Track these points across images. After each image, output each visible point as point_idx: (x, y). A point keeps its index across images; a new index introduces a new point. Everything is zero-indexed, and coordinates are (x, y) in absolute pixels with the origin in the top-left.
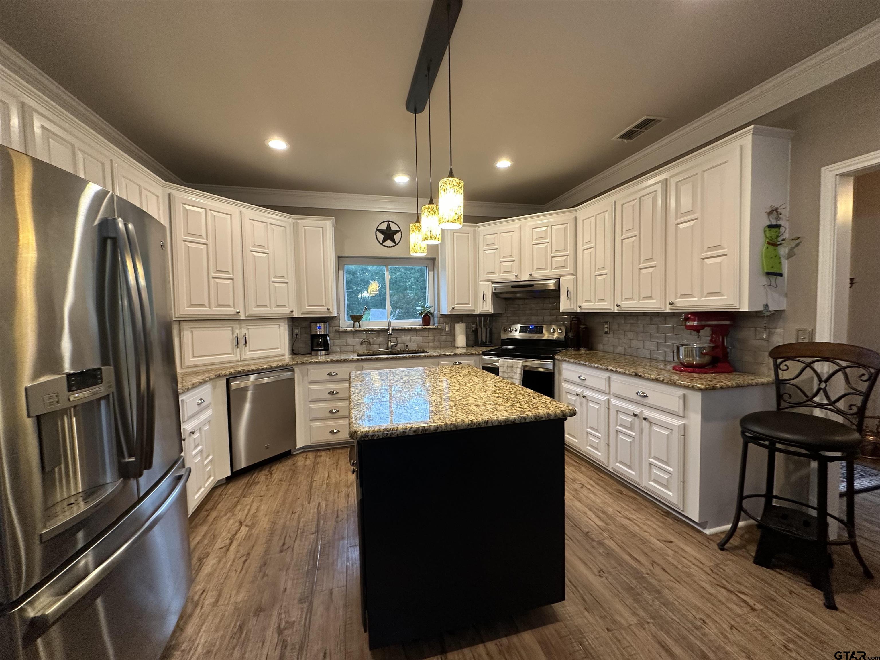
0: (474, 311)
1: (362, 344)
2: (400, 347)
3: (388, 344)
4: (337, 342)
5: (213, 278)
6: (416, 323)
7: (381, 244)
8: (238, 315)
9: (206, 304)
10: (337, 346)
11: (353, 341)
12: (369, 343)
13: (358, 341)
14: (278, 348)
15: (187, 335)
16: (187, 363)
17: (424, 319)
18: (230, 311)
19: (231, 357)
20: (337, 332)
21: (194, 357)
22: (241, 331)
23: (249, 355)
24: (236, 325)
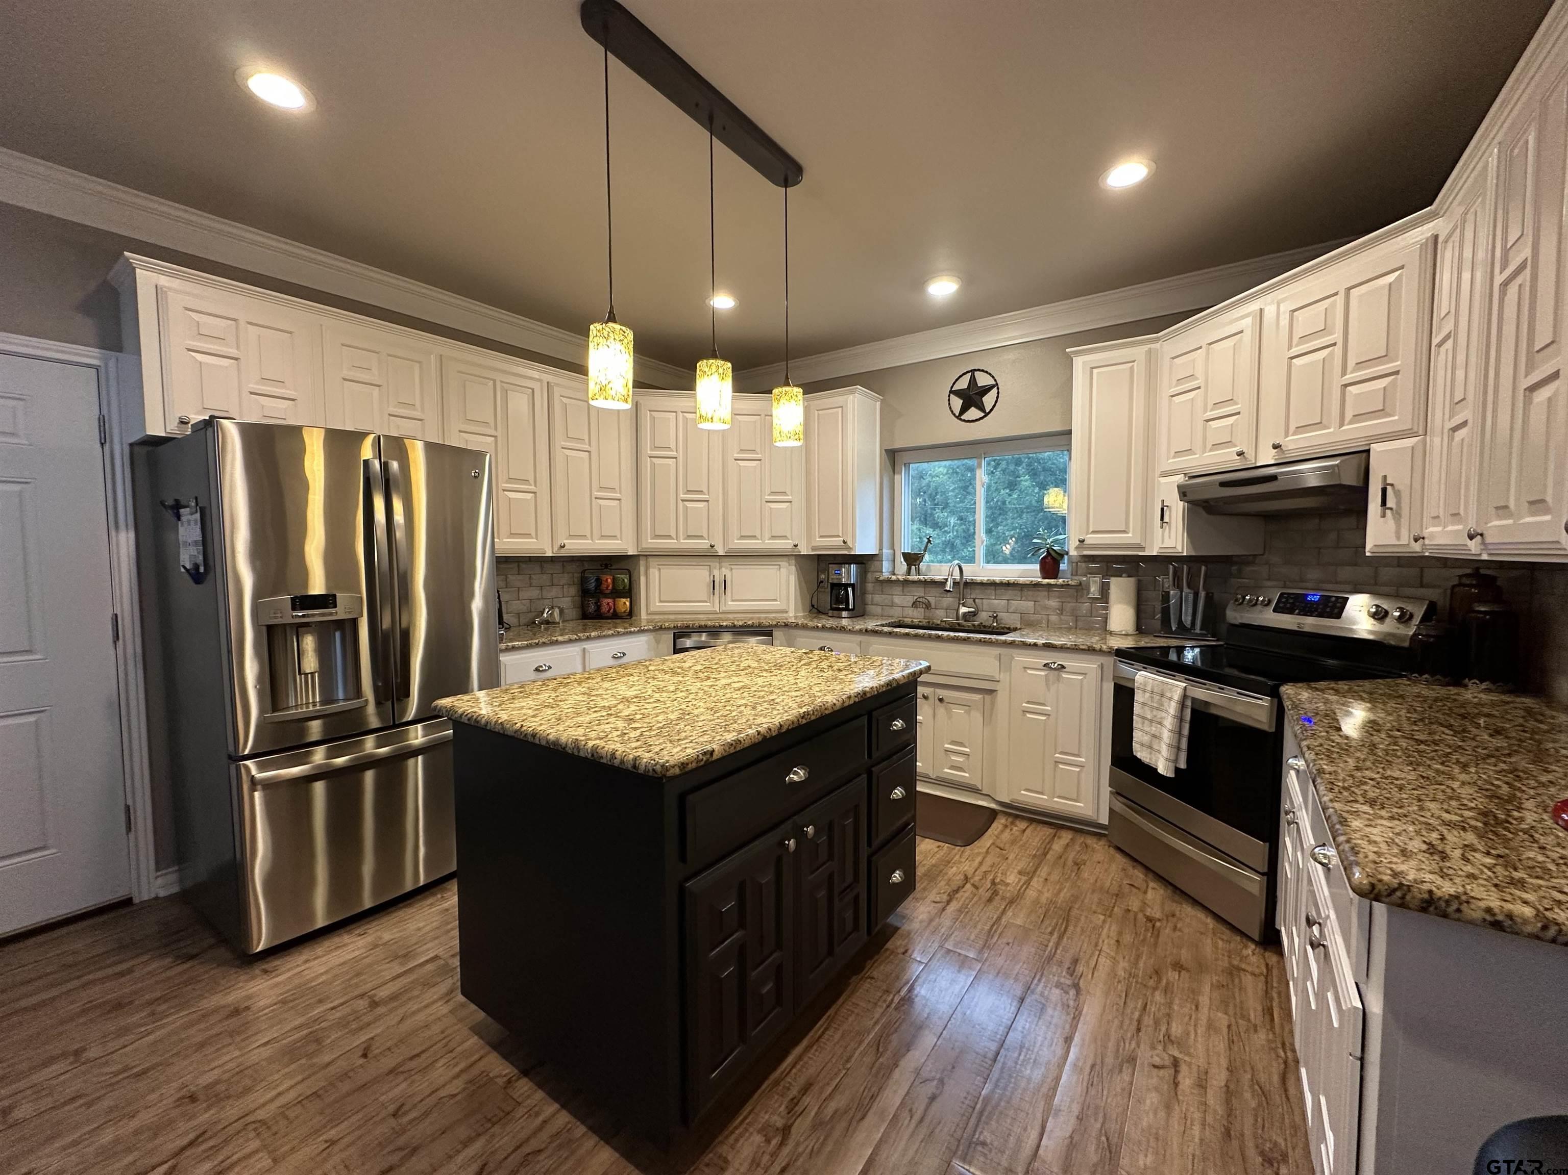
0: (1143, 549)
1: (915, 604)
2: (984, 617)
3: (958, 610)
4: (878, 598)
5: (683, 501)
6: (1030, 571)
7: (957, 417)
8: (712, 550)
9: (673, 535)
10: (877, 605)
11: (902, 601)
12: (928, 606)
13: (909, 600)
14: (776, 600)
15: (654, 573)
16: (652, 609)
17: (1043, 563)
18: (702, 544)
19: (706, 606)
20: (877, 581)
21: (661, 601)
22: (722, 571)
23: (731, 605)
24: (715, 563)
